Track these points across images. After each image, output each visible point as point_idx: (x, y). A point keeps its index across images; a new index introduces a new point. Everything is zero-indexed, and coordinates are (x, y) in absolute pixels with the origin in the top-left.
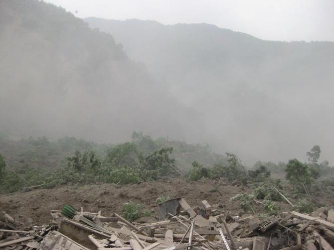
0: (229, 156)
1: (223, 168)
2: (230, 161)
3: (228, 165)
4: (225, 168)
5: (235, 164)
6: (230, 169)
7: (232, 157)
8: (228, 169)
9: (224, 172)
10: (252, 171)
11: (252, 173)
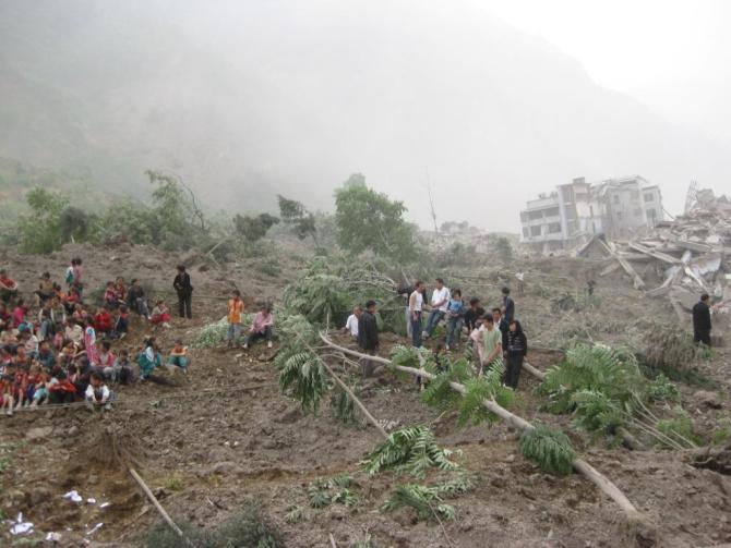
0: (157, 182)
1: (138, 216)
2: (159, 195)
3: (152, 205)
4: (144, 217)
5: (174, 202)
6: (159, 217)
7: (165, 183)
8: (156, 218)
9: (142, 226)
10: (248, 219)
11: (246, 225)
